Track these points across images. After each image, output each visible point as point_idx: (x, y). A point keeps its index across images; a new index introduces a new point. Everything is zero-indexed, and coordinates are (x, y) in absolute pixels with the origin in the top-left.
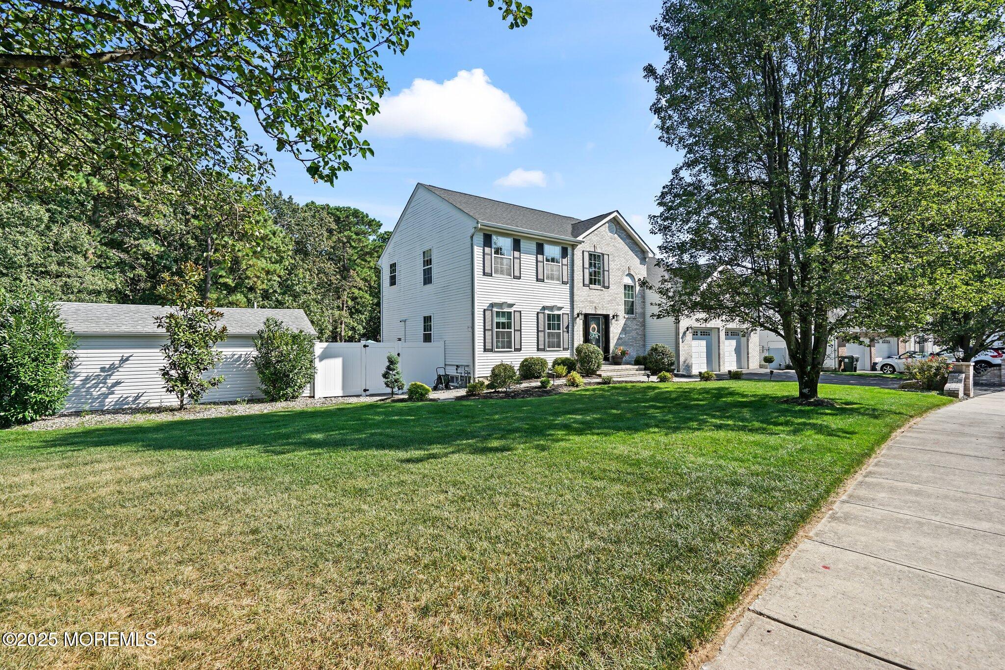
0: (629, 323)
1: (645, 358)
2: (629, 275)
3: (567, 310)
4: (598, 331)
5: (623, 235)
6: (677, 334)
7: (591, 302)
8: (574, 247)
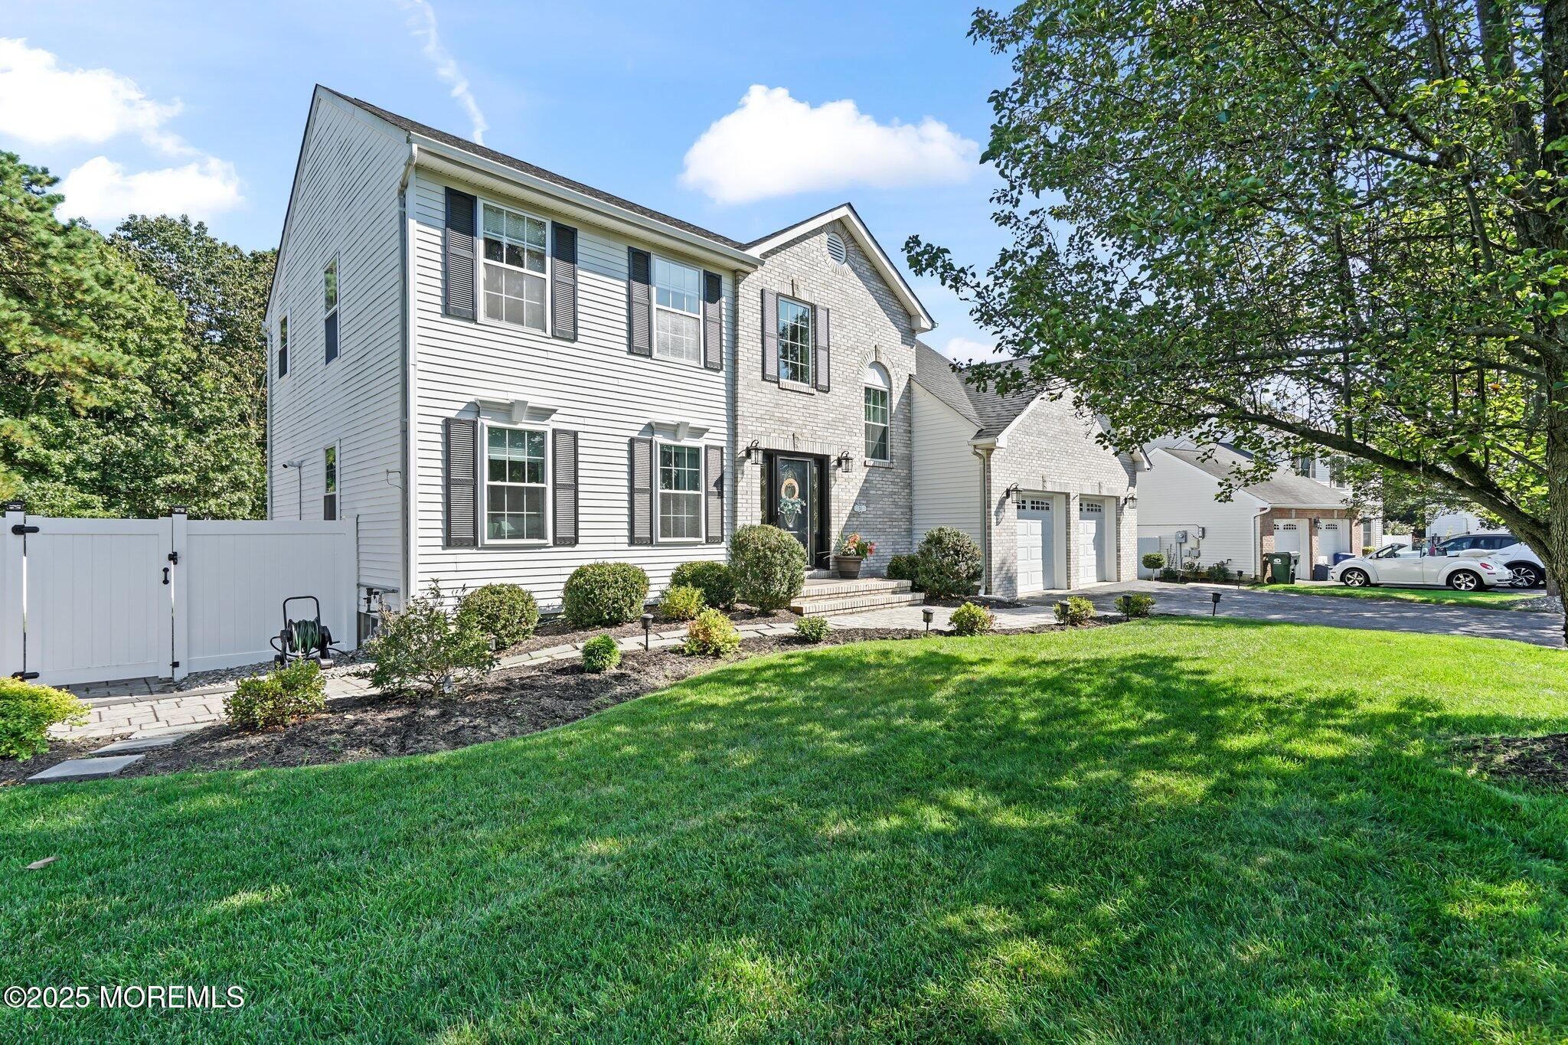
0: (876, 478)
1: (912, 561)
2: (877, 365)
3: (718, 437)
4: (803, 495)
5: (864, 268)
6: (986, 504)
7: (784, 422)
8: (737, 276)
